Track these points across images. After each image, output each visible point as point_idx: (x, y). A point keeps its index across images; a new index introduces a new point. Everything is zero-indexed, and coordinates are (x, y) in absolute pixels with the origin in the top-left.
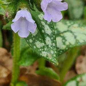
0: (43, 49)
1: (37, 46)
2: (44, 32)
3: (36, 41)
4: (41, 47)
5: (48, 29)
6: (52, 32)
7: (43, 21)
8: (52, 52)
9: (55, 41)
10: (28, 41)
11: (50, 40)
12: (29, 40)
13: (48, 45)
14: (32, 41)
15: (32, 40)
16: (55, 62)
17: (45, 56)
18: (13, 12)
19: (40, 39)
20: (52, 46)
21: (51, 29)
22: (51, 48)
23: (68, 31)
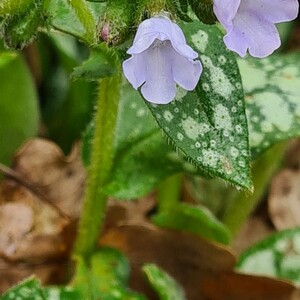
0: (205, 144)
1: (187, 133)
2: (208, 89)
3: (184, 116)
4: (200, 136)
5: (220, 80)
6: (233, 89)
7: (206, 55)
8: (234, 152)
9: (242, 117)
10: (159, 116)
11: (227, 113)
12: (162, 115)
13: (222, 130)
14: (172, 117)
15: (173, 113)
16: (242, 184)
17: (212, 164)
18: (124, 25)
19: (197, 112)
20: (233, 134)
21: (231, 81)
22: (232, 139)
23: (268, 88)
